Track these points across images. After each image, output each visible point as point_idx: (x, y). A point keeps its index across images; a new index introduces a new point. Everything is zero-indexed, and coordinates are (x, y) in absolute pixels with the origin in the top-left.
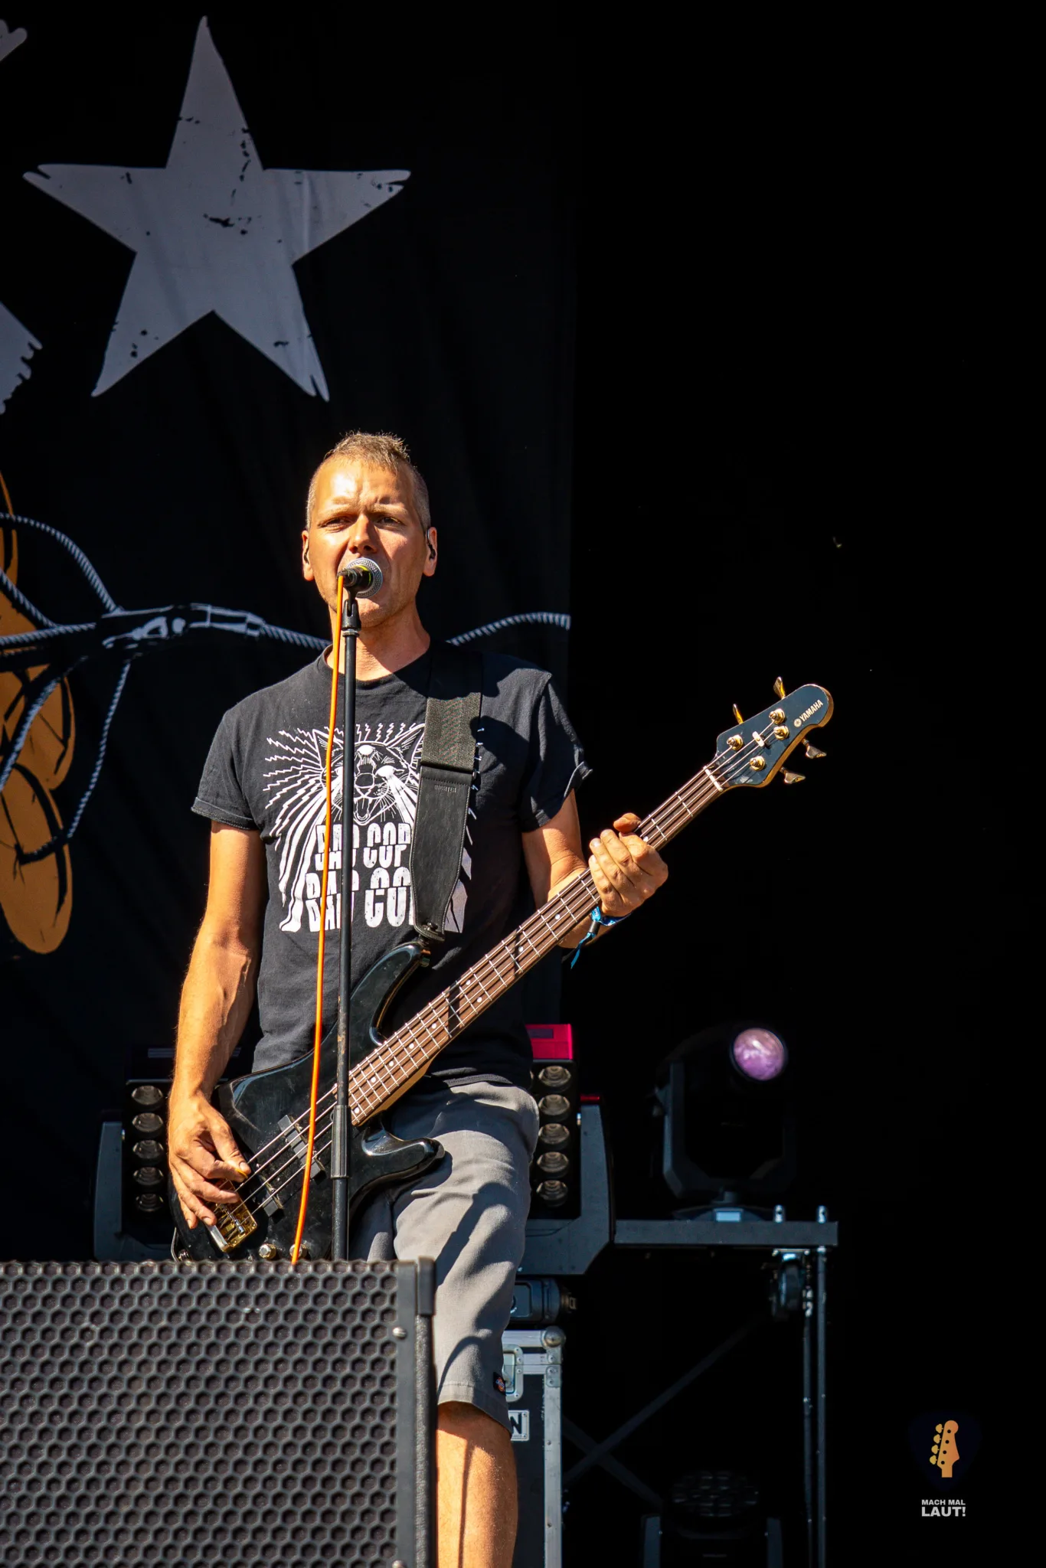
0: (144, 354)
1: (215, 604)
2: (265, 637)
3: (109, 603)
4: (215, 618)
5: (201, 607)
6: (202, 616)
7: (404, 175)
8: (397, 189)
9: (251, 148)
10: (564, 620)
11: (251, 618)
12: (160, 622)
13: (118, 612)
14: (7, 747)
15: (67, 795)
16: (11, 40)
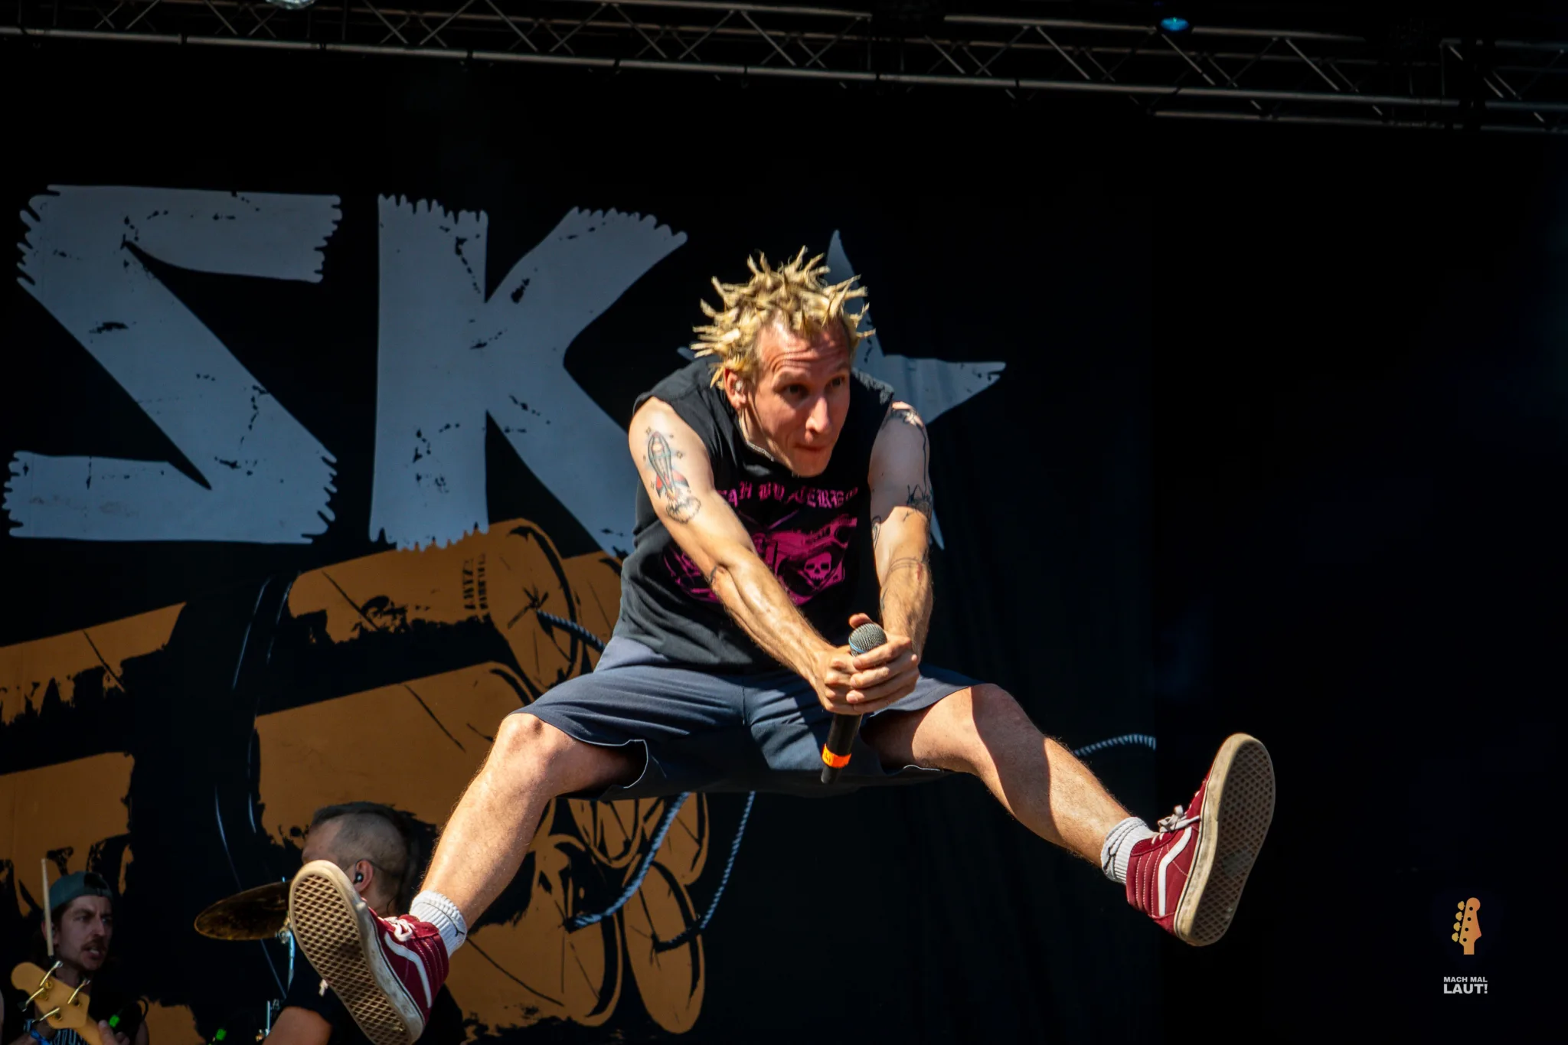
7: (1000, 366)
8: (995, 377)
10: (1151, 740)
14: (646, 846)
15: (701, 890)
16: (673, 241)
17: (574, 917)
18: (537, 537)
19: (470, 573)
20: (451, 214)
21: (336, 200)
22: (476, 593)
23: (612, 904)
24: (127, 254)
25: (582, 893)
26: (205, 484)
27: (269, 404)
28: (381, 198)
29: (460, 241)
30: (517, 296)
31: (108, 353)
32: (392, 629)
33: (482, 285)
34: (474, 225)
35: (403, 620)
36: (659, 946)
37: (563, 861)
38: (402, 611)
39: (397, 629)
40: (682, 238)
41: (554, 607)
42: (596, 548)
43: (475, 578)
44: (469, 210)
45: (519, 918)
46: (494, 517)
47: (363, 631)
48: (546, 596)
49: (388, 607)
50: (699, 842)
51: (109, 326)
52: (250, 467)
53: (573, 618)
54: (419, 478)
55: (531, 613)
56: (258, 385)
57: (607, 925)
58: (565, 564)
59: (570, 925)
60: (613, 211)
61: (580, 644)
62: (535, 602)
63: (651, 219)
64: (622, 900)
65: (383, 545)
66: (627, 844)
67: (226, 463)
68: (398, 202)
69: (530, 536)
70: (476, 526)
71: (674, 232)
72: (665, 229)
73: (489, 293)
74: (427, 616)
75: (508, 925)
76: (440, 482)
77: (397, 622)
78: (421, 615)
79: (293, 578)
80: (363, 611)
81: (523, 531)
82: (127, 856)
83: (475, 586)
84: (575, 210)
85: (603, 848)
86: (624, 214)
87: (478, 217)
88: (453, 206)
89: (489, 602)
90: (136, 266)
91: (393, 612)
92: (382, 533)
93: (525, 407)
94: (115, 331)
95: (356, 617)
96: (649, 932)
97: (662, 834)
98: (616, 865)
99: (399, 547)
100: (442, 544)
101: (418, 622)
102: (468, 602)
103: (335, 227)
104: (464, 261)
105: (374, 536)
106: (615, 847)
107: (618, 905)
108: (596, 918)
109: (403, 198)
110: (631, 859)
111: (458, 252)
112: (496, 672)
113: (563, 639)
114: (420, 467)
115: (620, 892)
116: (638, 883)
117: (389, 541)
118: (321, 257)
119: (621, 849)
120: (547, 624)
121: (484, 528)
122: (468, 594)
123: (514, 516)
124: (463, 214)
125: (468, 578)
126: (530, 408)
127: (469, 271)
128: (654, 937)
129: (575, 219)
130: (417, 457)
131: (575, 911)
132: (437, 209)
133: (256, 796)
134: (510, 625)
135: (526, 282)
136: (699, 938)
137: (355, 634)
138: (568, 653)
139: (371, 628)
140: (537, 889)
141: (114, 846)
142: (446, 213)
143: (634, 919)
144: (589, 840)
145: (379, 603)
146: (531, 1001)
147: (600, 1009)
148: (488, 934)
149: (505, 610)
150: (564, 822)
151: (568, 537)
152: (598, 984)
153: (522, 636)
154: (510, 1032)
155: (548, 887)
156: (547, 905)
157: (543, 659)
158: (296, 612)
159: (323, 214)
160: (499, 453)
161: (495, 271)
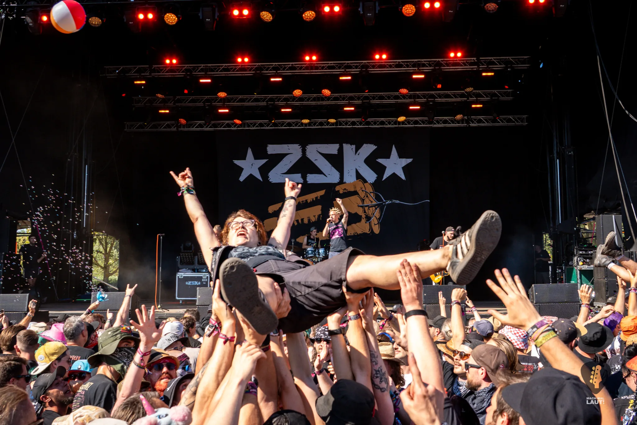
1: (394, 200)
3: (384, 200)
10: (429, 201)
12: (389, 202)
14: (373, 214)
15: (379, 219)
16: (375, 147)
18: (362, 181)
23: (370, 220)
24: (317, 152)
25: (367, 219)
27: (333, 168)
30: (358, 154)
31: (315, 162)
34: (354, 147)
36: (375, 225)
37: (365, 216)
40: (376, 147)
41: (364, 189)
42: (367, 182)
45: (361, 222)
46: (357, 179)
50: (379, 213)
55: (361, 190)
57: (370, 223)
58: (365, 184)
59: (366, 223)
62: (361, 188)
65: (345, 183)
74: (350, 190)
76: (351, 176)
77: (347, 191)
79: (336, 187)
81: (360, 181)
82: (321, 216)
87: (354, 145)
88: (351, 144)
90: (318, 153)
95: (343, 191)
96: (374, 223)
97: (375, 213)
105: (344, 182)
106: (370, 214)
108: (368, 222)
110: (372, 216)
112: (357, 196)
113: (365, 192)
114: (349, 174)
116: (373, 218)
120: (363, 191)
121: (356, 181)
122: (354, 188)
123: (359, 179)
125: (354, 186)
129: (365, 145)
131: (366, 221)
132: (350, 145)
136: (379, 224)
137: (343, 193)
138: (365, 194)
139: (345, 191)
140: (362, 219)
141: (320, 215)
143: (372, 222)
144: (368, 213)
145: (345, 189)
146: (362, 231)
147: (369, 231)
148: (358, 224)
149: (358, 189)
150: (365, 212)
151: (365, 181)
152: (369, 228)
153: (360, 192)
154: (360, 234)
155: (363, 219)
156: (363, 221)
157: (362, 194)
158: (336, 190)
159: (337, 146)
160: (357, 172)
161: (356, 152)
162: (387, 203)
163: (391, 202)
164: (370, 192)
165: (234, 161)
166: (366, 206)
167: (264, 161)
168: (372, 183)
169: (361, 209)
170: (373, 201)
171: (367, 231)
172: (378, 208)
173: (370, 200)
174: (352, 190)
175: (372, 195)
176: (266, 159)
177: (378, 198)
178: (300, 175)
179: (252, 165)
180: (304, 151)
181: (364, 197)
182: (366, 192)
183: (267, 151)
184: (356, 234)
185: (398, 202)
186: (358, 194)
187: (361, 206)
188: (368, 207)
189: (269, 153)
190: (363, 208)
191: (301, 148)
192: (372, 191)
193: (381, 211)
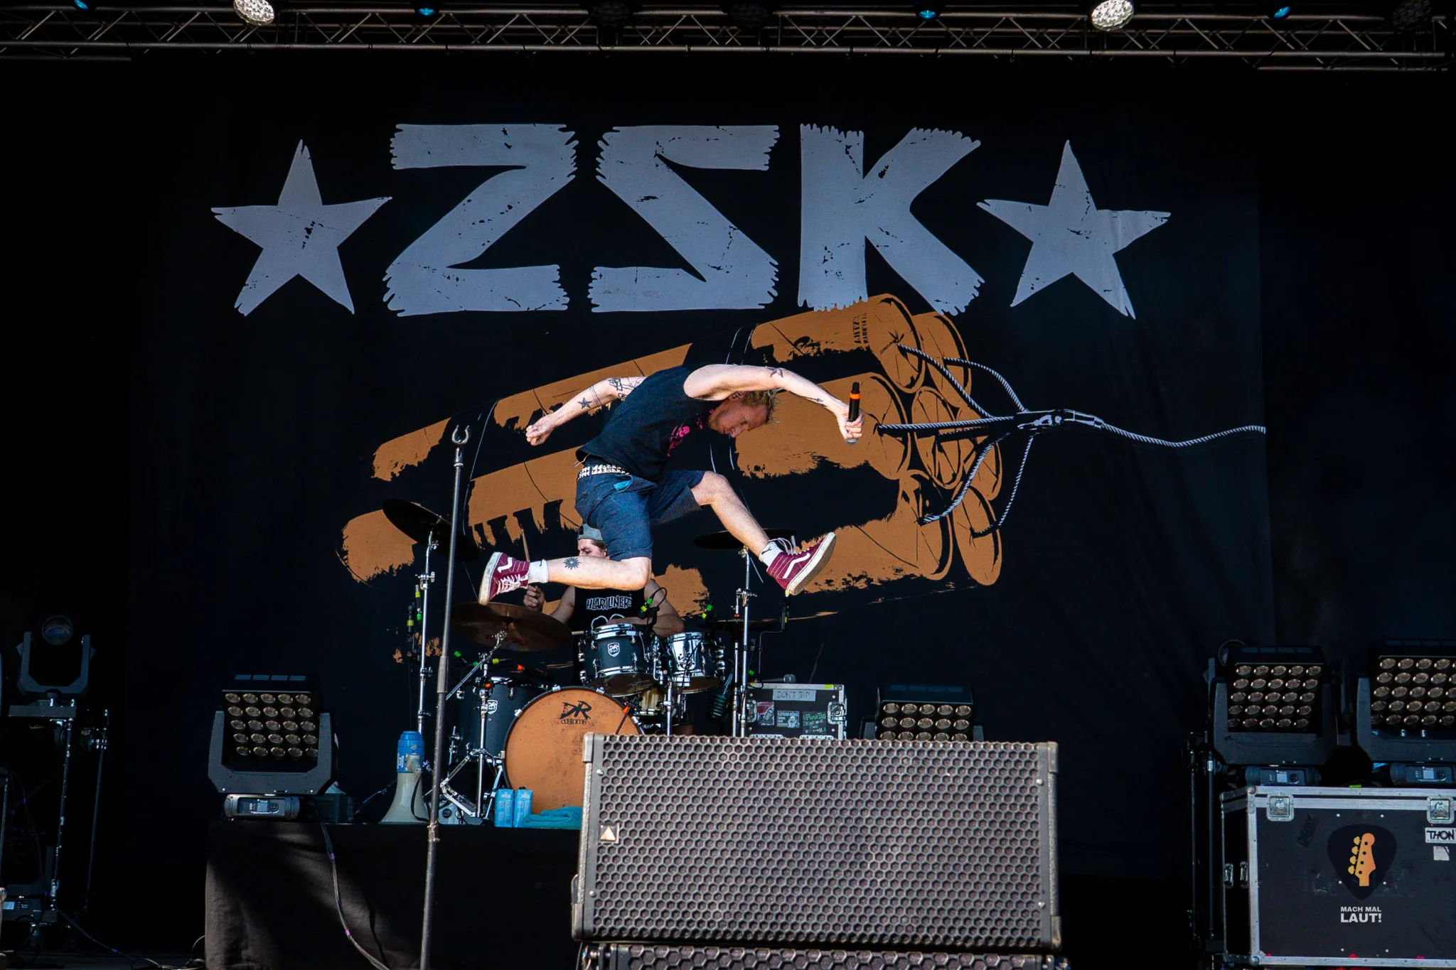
0: (1037, 289)
1: (1077, 411)
2: (1104, 429)
3: (1021, 407)
4: (1077, 417)
5: (1070, 411)
6: (1071, 416)
7: (1168, 215)
8: (1165, 221)
9: (1091, 199)
10: (1263, 429)
11: (1096, 419)
12: (1048, 417)
13: (1026, 412)
14: (965, 478)
15: (999, 504)
16: (973, 145)
17: (923, 517)
18: (896, 303)
19: (858, 324)
20: (842, 133)
21: (777, 127)
22: (861, 334)
23: (946, 510)
24: (658, 160)
25: (927, 503)
26: (702, 279)
27: (739, 235)
28: (802, 125)
29: (848, 147)
30: (882, 175)
31: (647, 212)
32: (812, 355)
33: (861, 169)
34: (856, 139)
35: (819, 349)
36: (975, 535)
37: (917, 485)
38: (818, 344)
39: (815, 355)
40: (978, 143)
41: (909, 343)
42: (932, 310)
43: (860, 326)
44: (853, 131)
45: (890, 517)
46: (871, 293)
47: (795, 356)
48: (903, 336)
49: (810, 342)
50: (997, 476)
51: (647, 198)
52: (727, 269)
53: (919, 348)
54: (826, 272)
55: (894, 347)
56: (732, 225)
57: (943, 522)
59: (921, 522)
60: (936, 129)
61: (924, 362)
62: (896, 340)
63: (959, 134)
64: (952, 507)
65: (806, 308)
66: (954, 476)
67: (715, 267)
68: (812, 128)
69: (892, 303)
70: (860, 298)
71: (973, 141)
72: (968, 139)
73: (865, 174)
74: (832, 347)
75: (884, 520)
76: (839, 274)
77: (815, 351)
78: (829, 346)
79: (754, 328)
80: (795, 345)
81: (888, 301)
83: (860, 330)
84: (915, 129)
85: (940, 478)
86: (943, 132)
87: (858, 134)
88: (843, 128)
89: (869, 339)
90: (663, 166)
91: (813, 345)
92: (805, 302)
93: (888, 233)
94: (651, 200)
95: (791, 348)
96: (968, 526)
97: (975, 471)
98: (948, 487)
99: (815, 310)
100: (840, 307)
101: (827, 351)
102: (856, 339)
103: (776, 142)
104: (851, 158)
105: (800, 304)
106: (947, 477)
107: (949, 510)
108: (937, 517)
109: (815, 125)
110: (957, 484)
111: (847, 153)
112: (874, 378)
113: (914, 360)
114: (827, 266)
115: (951, 503)
116: (961, 498)
117: (809, 306)
118: (768, 157)
119: (951, 478)
120: (903, 351)
121: (865, 299)
122: (857, 335)
123: (883, 293)
124: (849, 133)
125: (857, 326)
126: (891, 234)
127: (854, 162)
128: (971, 529)
129: (915, 133)
130: (825, 261)
131: (924, 513)
132: (835, 131)
133: (734, 449)
134: (882, 352)
135: (887, 167)
136: (998, 531)
137: (791, 358)
138: (917, 368)
139: (800, 354)
140: (900, 500)
142: (839, 133)
143: (959, 518)
144: (932, 472)
145: (805, 340)
146: (899, 565)
147: (939, 571)
148: (872, 526)
149: (879, 344)
150: (916, 463)
151: (915, 304)
152: (939, 556)
153: (889, 358)
154: (887, 584)
155: (907, 499)
156: (907, 509)
157: (902, 371)
158: (755, 346)
159: (768, 135)
160: (874, 260)
161: (867, 166)
162: (1037, 423)
163: (1058, 419)
164: (947, 362)
165: (214, 210)
166: (924, 433)
167: (370, 206)
168: (955, 313)
169: (894, 447)
170: (961, 404)
171: (928, 568)
172: (990, 448)
173: (945, 403)
174: (845, 343)
175: (956, 373)
176: (382, 195)
177: (986, 394)
178: (553, 271)
179: (309, 231)
180: (587, 158)
181: (913, 382)
182: (921, 358)
183: (391, 156)
184: (861, 585)
185: (1095, 422)
186: (878, 368)
187: (894, 432)
188: (933, 437)
189: (398, 164)
190: (905, 442)
191: (576, 143)
192: (956, 357)
193: (1008, 465)
